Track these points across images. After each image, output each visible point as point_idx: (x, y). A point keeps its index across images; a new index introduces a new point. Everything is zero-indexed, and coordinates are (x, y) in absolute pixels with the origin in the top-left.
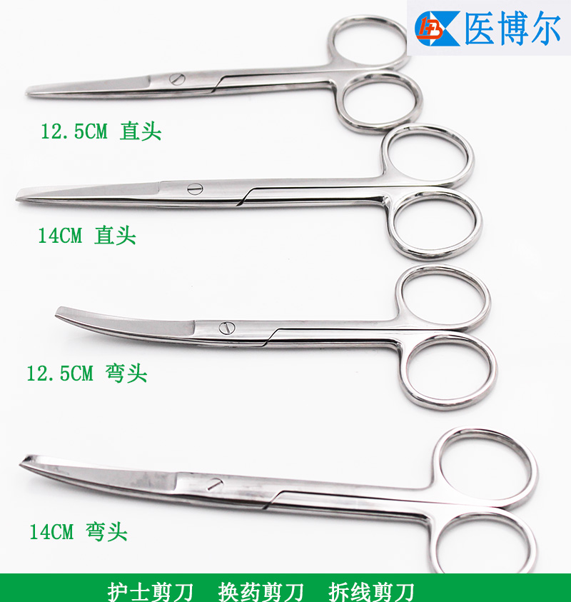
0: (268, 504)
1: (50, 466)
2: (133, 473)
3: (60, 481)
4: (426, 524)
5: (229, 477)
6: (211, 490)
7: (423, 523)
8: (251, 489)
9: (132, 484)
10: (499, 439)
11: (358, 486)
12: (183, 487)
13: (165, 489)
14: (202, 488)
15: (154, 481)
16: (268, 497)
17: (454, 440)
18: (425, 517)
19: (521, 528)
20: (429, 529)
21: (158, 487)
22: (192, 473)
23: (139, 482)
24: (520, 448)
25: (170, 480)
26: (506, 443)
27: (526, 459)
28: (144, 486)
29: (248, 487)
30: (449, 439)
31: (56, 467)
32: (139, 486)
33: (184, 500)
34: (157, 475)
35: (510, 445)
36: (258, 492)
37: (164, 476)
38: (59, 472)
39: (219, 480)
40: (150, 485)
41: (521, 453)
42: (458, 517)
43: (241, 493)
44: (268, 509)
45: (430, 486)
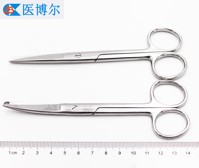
0: (94, 113)
1: (14, 105)
2: (44, 105)
3: (18, 110)
4: (150, 115)
5: (79, 104)
6: (73, 109)
7: (149, 115)
8: (87, 108)
9: (44, 109)
10: (173, 84)
11: (125, 104)
12: (63, 109)
13: (57, 110)
14: (70, 109)
15: (52, 108)
16: (93, 110)
18: (150, 113)
19: (184, 114)
20: (152, 117)
21: (54, 110)
22: (65, 104)
23: (47, 109)
24: (181, 87)
25: (58, 107)
26: (176, 85)
27: (183, 90)
28: (50, 110)
29: (86, 107)
30: (156, 85)
31: (16, 105)
32: (47, 110)
34: (53, 105)
35: (177, 86)
36: (90, 109)
37: (56, 106)
38: (18, 107)
39: (76, 105)
41: (181, 88)
42: (162, 112)
43: (84, 109)
44: (94, 114)
45: (150, 102)
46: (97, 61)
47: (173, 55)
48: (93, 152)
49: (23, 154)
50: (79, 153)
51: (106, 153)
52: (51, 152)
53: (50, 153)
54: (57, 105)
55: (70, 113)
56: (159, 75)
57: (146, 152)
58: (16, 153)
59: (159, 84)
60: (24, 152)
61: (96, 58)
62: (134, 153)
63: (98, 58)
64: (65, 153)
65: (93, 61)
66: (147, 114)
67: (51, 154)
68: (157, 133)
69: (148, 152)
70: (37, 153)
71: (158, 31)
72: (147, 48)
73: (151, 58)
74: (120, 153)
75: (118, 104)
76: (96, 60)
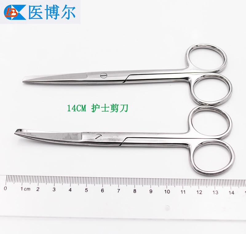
0: (121, 143)
1: (27, 133)
2: (63, 134)
3: (32, 139)
4: (188, 148)
5: (104, 133)
6: (97, 139)
7: (187, 147)
8: (113, 138)
9: (63, 139)
10: (215, 110)
11: (158, 134)
12: (85, 138)
13: (78, 140)
14: (93, 138)
15: (72, 137)
16: (121, 140)
17: (197, 112)
18: (188, 145)
19: (228, 147)
20: (189, 150)
21: (75, 139)
22: (88, 132)
23: (66, 138)
24: (224, 114)
25: (79, 136)
26: (218, 112)
27: (227, 118)
28: (69, 139)
29: (112, 137)
30: (194, 111)
31: (30, 133)
32: (66, 140)
33: (86, 144)
34: (73, 134)
35: (220, 113)
36: (117, 139)
37: (76, 134)
38: (32, 135)
39: (100, 134)
40: (71, 138)
41: (224, 116)
42: (201, 143)
43: (110, 139)
44: (122, 145)
45: (188, 132)
46: (125, 83)
47: (216, 76)
48: (119, 189)
49: (37, 190)
50: (103, 191)
51: (135, 191)
52: (71, 189)
53: (69, 190)
54: (78, 133)
55: (93, 144)
56: (199, 100)
57: (182, 191)
58: (29, 189)
59: (198, 111)
60: (38, 188)
61: (125, 79)
62: (168, 192)
63: (127, 79)
64: (86, 191)
65: (121, 82)
66: (184, 146)
67: (71, 191)
68: (195, 168)
69: (184, 191)
70: (54, 190)
71: (198, 48)
72: (185, 68)
73: (190, 80)
74: (151, 191)
75: (150, 133)
76: (125, 81)
